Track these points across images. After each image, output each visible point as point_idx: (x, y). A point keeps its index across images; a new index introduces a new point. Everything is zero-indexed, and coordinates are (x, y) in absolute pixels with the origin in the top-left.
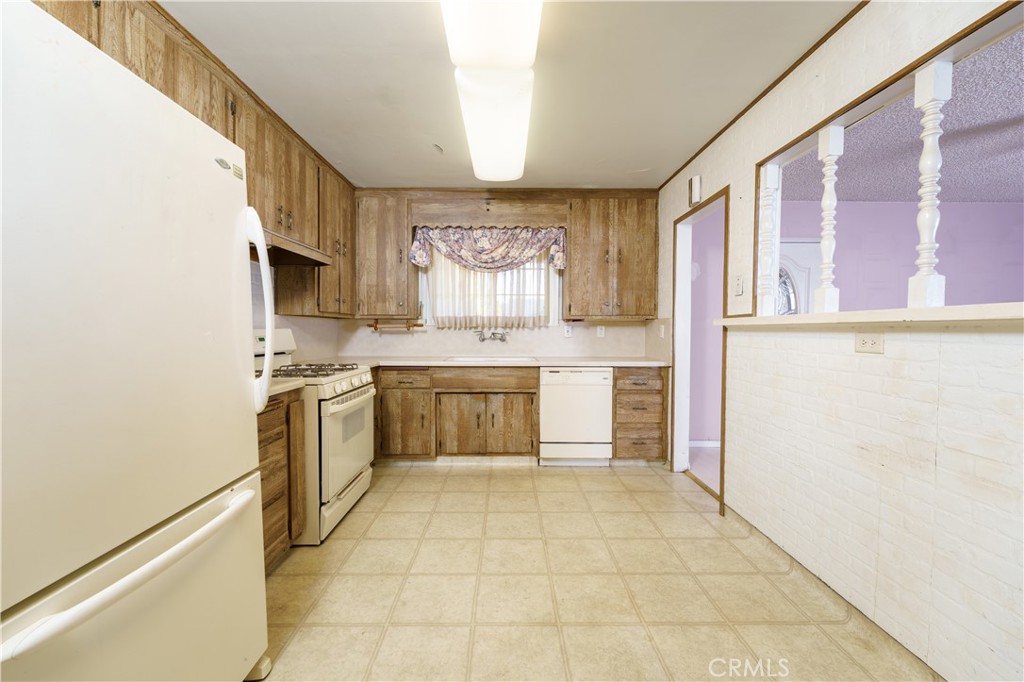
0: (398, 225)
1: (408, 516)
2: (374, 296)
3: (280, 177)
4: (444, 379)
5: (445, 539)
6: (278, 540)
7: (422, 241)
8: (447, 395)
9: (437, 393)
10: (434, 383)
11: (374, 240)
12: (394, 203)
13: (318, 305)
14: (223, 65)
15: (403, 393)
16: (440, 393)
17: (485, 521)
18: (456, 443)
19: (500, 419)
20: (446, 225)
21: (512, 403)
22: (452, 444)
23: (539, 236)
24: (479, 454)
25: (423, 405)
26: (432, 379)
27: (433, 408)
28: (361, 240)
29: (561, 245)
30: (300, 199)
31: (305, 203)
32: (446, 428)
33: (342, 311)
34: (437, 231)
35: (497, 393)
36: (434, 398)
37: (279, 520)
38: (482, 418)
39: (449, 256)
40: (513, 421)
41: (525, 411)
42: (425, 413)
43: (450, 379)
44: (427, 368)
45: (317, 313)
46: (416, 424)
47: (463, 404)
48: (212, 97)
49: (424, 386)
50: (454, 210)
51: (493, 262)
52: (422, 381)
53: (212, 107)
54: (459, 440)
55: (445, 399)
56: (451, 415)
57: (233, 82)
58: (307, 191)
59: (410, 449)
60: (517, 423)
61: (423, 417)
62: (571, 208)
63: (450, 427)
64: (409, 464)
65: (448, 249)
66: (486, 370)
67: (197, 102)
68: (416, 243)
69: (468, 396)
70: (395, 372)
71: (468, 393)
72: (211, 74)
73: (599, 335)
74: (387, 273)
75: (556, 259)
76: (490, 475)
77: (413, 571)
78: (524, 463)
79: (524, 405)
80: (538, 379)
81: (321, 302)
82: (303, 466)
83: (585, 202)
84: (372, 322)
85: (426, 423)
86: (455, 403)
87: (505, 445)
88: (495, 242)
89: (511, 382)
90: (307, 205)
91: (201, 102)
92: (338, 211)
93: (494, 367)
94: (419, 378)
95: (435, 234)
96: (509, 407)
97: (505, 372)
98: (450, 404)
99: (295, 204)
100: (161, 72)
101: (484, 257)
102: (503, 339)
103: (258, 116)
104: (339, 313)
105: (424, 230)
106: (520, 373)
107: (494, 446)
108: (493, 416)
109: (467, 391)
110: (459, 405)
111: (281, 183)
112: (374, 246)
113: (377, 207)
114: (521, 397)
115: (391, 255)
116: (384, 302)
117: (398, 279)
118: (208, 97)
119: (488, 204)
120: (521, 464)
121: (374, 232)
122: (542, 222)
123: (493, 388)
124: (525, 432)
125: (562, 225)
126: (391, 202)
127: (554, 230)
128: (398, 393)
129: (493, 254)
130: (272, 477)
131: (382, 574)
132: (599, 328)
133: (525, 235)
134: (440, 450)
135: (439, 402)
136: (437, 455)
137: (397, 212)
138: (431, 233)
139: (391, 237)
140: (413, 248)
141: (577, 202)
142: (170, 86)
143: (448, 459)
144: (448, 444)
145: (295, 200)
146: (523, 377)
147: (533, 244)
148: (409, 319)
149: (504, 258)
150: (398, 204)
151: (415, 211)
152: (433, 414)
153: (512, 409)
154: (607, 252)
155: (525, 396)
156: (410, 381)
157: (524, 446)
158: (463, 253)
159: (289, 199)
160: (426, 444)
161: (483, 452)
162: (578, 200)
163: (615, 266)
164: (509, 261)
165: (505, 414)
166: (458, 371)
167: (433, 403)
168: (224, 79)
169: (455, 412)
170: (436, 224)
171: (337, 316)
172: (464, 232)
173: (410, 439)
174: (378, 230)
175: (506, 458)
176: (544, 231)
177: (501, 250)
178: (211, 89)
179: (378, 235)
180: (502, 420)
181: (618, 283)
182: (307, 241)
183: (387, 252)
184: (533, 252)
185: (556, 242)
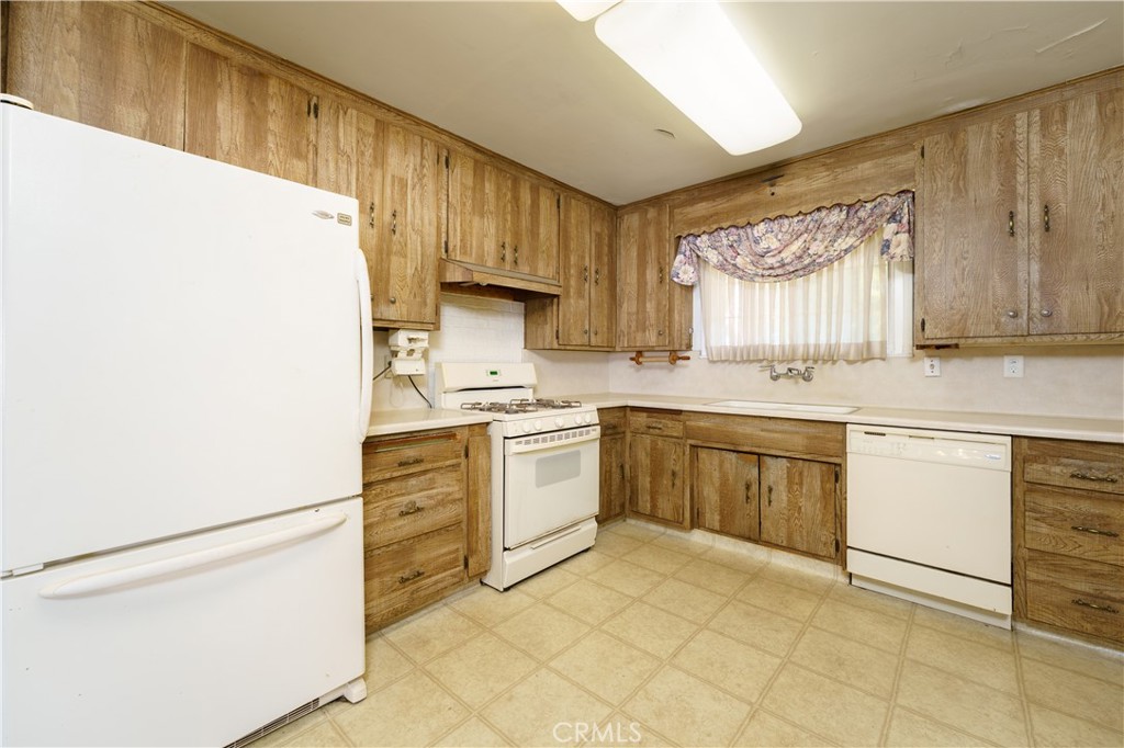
0: (660, 239)
1: (608, 592)
2: (634, 324)
3: (504, 214)
4: (699, 428)
5: (620, 640)
6: (448, 573)
7: (688, 253)
8: (706, 450)
9: (692, 446)
10: (689, 433)
11: (635, 261)
12: (656, 214)
13: (557, 338)
14: (436, 127)
15: (652, 441)
16: (697, 447)
17: (692, 638)
18: (717, 517)
19: (781, 496)
20: (715, 227)
21: (801, 474)
22: (713, 518)
23: (862, 214)
24: (749, 539)
25: (676, 460)
26: (685, 427)
27: (687, 464)
28: (621, 263)
29: (905, 220)
30: (532, 232)
31: (538, 234)
32: (705, 494)
33: (593, 342)
34: (705, 237)
35: (777, 457)
36: (688, 452)
37: (450, 553)
38: (755, 488)
39: (722, 267)
40: (802, 502)
41: (823, 488)
42: (677, 468)
43: (708, 429)
44: (679, 412)
45: (556, 346)
46: (666, 481)
47: (727, 465)
48: (423, 158)
49: (675, 434)
50: (725, 205)
51: (783, 265)
52: (674, 428)
53: (422, 166)
54: (721, 514)
55: (703, 454)
56: (711, 477)
57: (447, 139)
58: (542, 222)
59: (660, 511)
60: (811, 507)
61: (674, 474)
62: (923, 155)
63: (710, 495)
64: (662, 529)
65: (720, 258)
66: (757, 421)
67: (407, 166)
68: (680, 257)
69: (734, 455)
70: (645, 414)
71: (734, 451)
72: (422, 138)
73: (1007, 373)
74: (648, 297)
75: (892, 247)
76: (756, 575)
77: (552, 664)
78: (824, 572)
79: (822, 482)
80: (843, 442)
81: (560, 335)
82: (489, 504)
83: (953, 136)
84: (634, 355)
85: (678, 482)
86: (716, 462)
87: (790, 537)
88: (787, 237)
89: (797, 442)
90: (542, 236)
91: (411, 165)
92: (588, 236)
93: (770, 418)
94: (670, 424)
95: (703, 241)
96: (797, 480)
97: (787, 426)
98: (709, 462)
99: (524, 237)
100: (371, 151)
101: (770, 261)
102: (808, 379)
103: (476, 162)
104: (589, 345)
105: (691, 238)
106: (812, 430)
107: (773, 535)
108: (770, 490)
109: (732, 448)
110: (721, 465)
111: (506, 220)
112: (635, 267)
113: (637, 223)
114: (816, 468)
115: (651, 275)
116: (644, 331)
117: (659, 304)
118: (419, 159)
119: (772, 185)
120: (818, 573)
121: (634, 253)
122: (864, 191)
123: (769, 448)
124: (823, 523)
125: (905, 187)
126: (652, 213)
127: (888, 198)
128: (647, 440)
129: (783, 255)
130: (441, 509)
131: (523, 651)
132: (1007, 360)
133: (836, 217)
134: (696, 522)
135: (695, 458)
136: (692, 527)
137: (659, 223)
138: (698, 241)
139: (652, 254)
140: (676, 263)
141: (935, 144)
142: (379, 160)
143: (709, 536)
144: (708, 516)
145: (524, 233)
146: (816, 437)
147: (849, 229)
148: (676, 351)
149: (800, 257)
150: (659, 214)
151: (678, 218)
152: (687, 472)
153: (801, 484)
154: (1012, 216)
155: (824, 467)
156: (660, 426)
157: (821, 546)
158: (739, 261)
159: (517, 235)
160: (678, 509)
161: (755, 537)
162: (937, 137)
163: (1036, 239)
164: (806, 262)
165: (790, 490)
166: (718, 420)
167: (687, 457)
168: (437, 139)
169: (716, 474)
170: (703, 229)
171: (588, 348)
172: (741, 232)
173: (660, 500)
174: (639, 248)
175: (792, 556)
176: (869, 206)
177: (796, 247)
178: (422, 151)
179: (638, 255)
180: (785, 498)
181: (1042, 271)
182: (541, 273)
183: (648, 272)
184: (850, 241)
185: (893, 218)
